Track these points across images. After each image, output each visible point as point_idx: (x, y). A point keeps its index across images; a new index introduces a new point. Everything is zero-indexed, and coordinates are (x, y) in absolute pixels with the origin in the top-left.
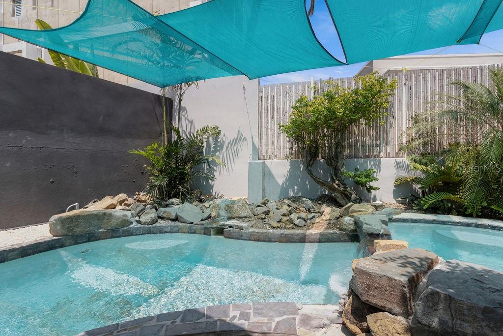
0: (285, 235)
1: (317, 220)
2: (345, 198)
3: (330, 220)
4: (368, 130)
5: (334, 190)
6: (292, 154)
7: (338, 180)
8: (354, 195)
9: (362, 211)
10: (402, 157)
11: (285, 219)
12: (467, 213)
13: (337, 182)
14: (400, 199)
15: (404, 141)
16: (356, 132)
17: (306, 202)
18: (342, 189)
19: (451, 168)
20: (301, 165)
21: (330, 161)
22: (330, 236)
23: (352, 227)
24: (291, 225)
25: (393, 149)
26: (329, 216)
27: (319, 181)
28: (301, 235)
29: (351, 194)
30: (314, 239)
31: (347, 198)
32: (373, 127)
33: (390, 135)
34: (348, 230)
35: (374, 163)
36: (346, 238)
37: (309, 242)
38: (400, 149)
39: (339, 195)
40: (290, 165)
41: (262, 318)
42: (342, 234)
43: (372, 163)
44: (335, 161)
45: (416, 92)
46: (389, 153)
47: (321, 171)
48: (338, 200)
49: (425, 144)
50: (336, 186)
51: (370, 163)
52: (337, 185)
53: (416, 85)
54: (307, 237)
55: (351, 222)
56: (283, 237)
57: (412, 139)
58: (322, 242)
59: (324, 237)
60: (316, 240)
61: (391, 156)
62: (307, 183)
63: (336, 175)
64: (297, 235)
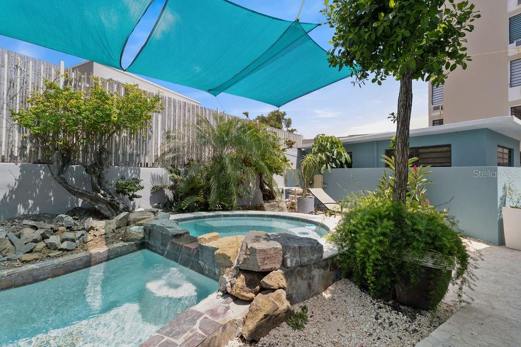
0: (63, 264)
1: (90, 238)
2: (111, 209)
3: (105, 234)
4: (129, 139)
5: (98, 200)
6: (24, 156)
7: (102, 190)
8: (122, 205)
9: (145, 218)
10: (157, 167)
11: (40, 245)
12: (209, 209)
13: (102, 192)
14: (156, 204)
15: (159, 155)
16: (117, 139)
17: (65, 219)
18: (109, 199)
19: (195, 177)
20: (41, 172)
21: (93, 168)
22: (119, 250)
23: (142, 235)
24: (58, 253)
25: (151, 159)
26: (104, 230)
27: (76, 192)
28: (85, 259)
29: (118, 204)
30: (102, 258)
31: (113, 208)
32: (133, 138)
33: (149, 146)
34: (137, 240)
35: (134, 171)
36: (135, 248)
37: (96, 264)
38: (156, 160)
39: (104, 206)
40: (21, 171)
41: (185, 335)
42: (130, 245)
43: (133, 171)
44: (99, 168)
45: (168, 114)
46: (147, 164)
47: (74, 179)
48: (102, 211)
49: (174, 158)
50: (102, 197)
51: (131, 171)
52: (102, 194)
53: (169, 107)
54: (92, 259)
55: (140, 230)
56: (61, 268)
57: (165, 152)
58: (111, 259)
59: (113, 253)
60: (104, 259)
61: (149, 166)
62: (51, 194)
63: (100, 184)
64: (80, 260)
